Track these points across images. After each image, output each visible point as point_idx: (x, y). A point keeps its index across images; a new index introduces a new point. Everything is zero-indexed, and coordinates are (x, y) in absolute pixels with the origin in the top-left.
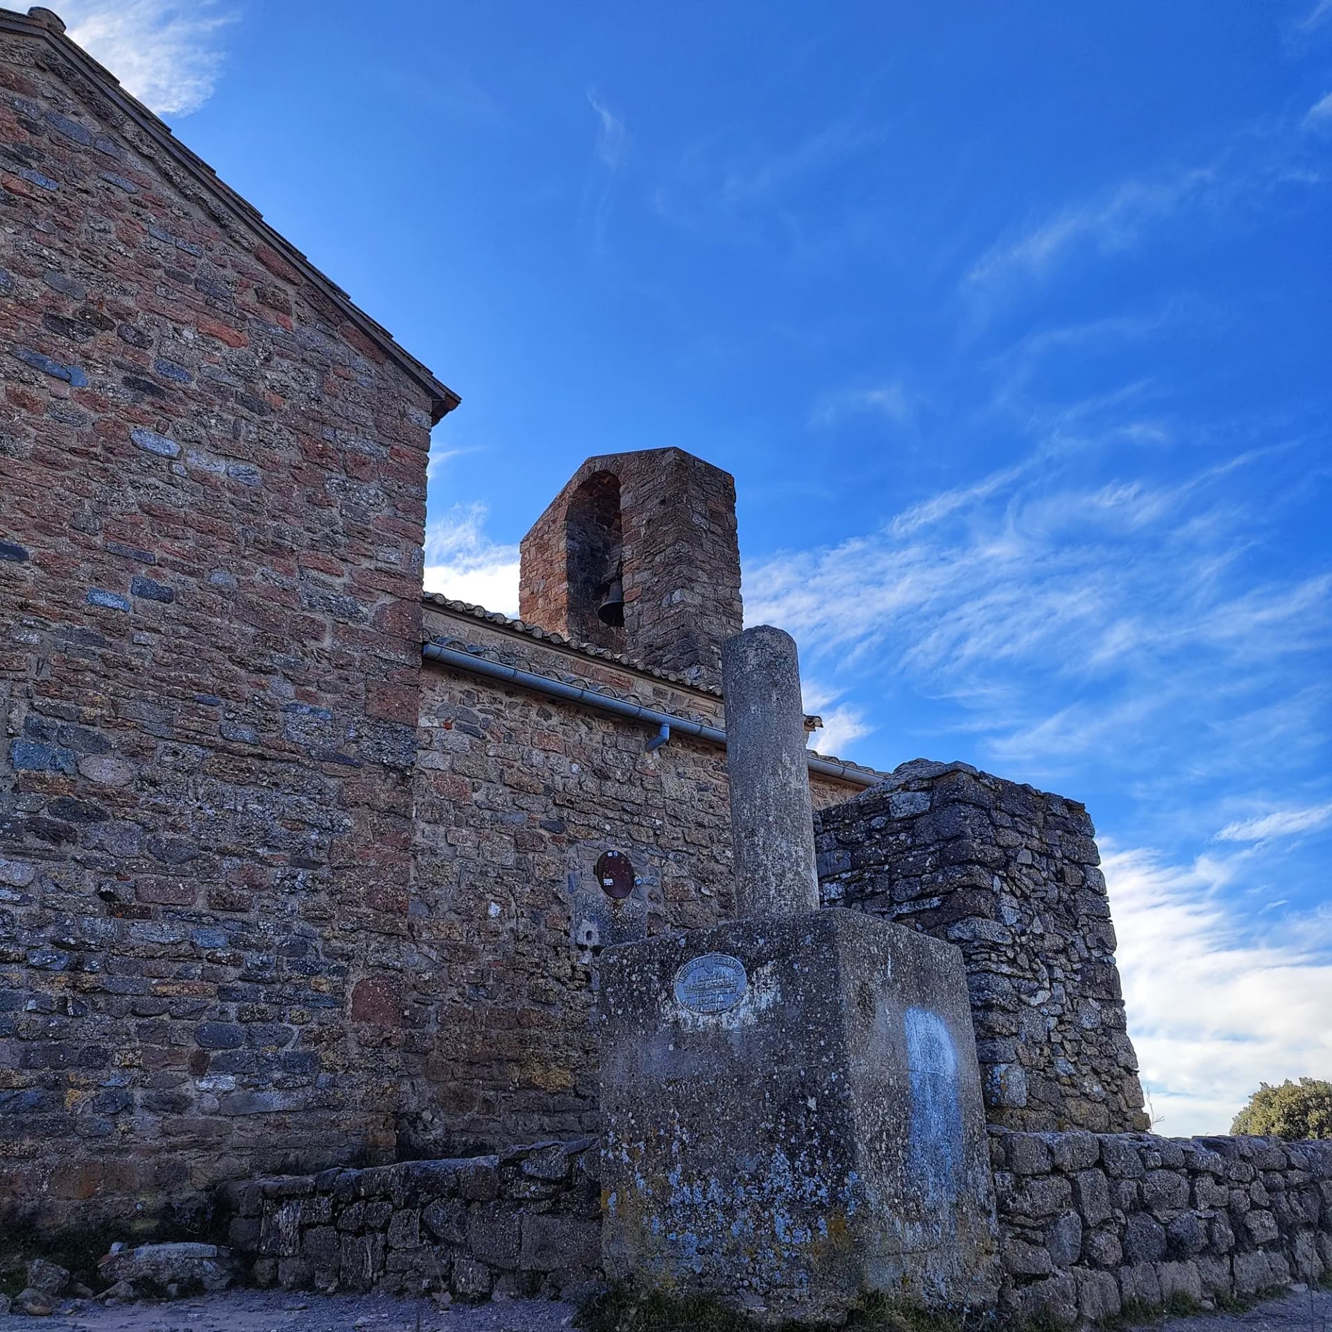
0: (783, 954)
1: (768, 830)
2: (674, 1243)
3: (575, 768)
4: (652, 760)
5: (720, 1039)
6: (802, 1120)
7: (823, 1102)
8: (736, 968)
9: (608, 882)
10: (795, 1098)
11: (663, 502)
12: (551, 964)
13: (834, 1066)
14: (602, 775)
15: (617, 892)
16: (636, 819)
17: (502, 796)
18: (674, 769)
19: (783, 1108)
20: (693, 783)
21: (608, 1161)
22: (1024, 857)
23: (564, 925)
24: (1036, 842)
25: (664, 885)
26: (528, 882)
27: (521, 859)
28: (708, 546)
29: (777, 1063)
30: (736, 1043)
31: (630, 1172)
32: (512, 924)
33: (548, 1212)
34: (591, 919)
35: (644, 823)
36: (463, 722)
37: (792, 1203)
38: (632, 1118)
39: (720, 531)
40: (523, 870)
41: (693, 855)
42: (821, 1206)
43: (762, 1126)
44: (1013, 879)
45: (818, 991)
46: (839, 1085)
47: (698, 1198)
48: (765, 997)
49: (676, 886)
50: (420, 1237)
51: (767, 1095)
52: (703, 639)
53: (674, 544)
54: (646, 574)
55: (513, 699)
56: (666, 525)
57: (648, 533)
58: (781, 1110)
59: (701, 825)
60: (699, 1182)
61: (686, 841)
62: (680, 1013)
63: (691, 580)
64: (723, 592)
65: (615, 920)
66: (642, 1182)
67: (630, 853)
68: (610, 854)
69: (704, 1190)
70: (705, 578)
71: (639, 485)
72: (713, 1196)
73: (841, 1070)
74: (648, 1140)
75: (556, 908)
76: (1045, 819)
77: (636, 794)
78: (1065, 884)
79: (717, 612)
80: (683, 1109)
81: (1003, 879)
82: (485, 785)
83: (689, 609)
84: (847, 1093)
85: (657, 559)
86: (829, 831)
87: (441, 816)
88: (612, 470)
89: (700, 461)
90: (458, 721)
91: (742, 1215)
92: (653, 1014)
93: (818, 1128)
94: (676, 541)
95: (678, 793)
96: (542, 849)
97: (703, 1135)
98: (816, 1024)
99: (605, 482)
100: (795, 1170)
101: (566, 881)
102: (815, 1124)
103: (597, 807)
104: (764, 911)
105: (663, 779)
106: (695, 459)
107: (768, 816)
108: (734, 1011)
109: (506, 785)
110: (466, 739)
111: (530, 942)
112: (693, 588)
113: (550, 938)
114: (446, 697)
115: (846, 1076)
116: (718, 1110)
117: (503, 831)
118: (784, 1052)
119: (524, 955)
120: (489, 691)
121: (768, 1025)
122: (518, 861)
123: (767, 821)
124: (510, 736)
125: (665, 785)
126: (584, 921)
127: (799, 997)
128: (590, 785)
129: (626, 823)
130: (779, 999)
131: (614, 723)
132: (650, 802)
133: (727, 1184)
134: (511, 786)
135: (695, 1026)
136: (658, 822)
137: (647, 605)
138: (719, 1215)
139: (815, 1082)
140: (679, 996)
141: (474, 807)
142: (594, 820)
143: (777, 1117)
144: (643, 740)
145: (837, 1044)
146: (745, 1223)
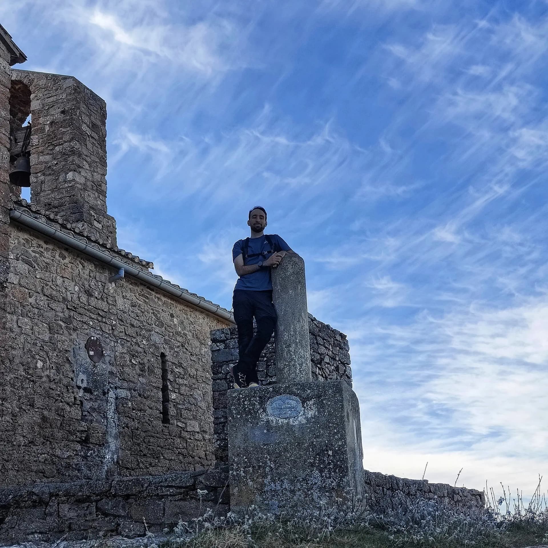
0: (319, 397)
1: (296, 345)
2: (267, 505)
3: (77, 288)
4: (112, 287)
5: (289, 428)
6: (325, 459)
7: (335, 452)
8: (297, 401)
9: (92, 353)
10: (323, 451)
11: (63, 112)
12: (65, 395)
13: (340, 439)
14: (89, 294)
15: (96, 359)
16: (104, 320)
17: (43, 301)
18: (121, 293)
19: (318, 454)
20: (130, 302)
21: (234, 476)
22: (327, 359)
23: (71, 375)
24: (331, 352)
25: (115, 357)
26: (55, 350)
27: (52, 337)
28: (89, 146)
29: (315, 438)
30: (297, 430)
31: (245, 479)
32: (47, 373)
33: (181, 500)
34: (84, 373)
35: (108, 323)
36: (25, 257)
37: (320, 488)
38: (246, 459)
39: (96, 137)
40: (53, 344)
41: (129, 341)
42: (333, 489)
43: (308, 461)
44: (323, 369)
45: (334, 411)
46: (343, 446)
47: (279, 487)
48: (310, 413)
49: (121, 357)
50: (96, 515)
51: (311, 450)
52: (86, 206)
53: (70, 142)
54: (48, 158)
55: (48, 246)
56: (65, 127)
57: (51, 130)
58: (317, 455)
59: (133, 325)
60: (279, 482)
61: (126, 334)
62: (270, 418)
63: (79, 167)
64: (97, 177)
65: (94, 374)
66: (251, 483)
67: (101, 338)
68: (92, 338)
69: (281, 485)
70: (87, 166)
71: (46, 97)
72: (285, 487)
73: (343, 441)
74: (253, 467)
75: (67, 365)
76: (334, 342)
77: (103, 305)
78: (339, 372)
79: (92, 189)
80: (272, 455)
81: (319, 369)
82: (35, 294)
83: (78, 185)
84: (346, 449)
85: (57, 148)
86: (234, 338)
87: (15, 310)
88: (25, 81)
89: (88, 89)
90: (22, 256)
91: (298, 493)
92: (256, 418)
93: (333, 462)
94: (72, 140)
95: (123, 307)
96: (61, 333)
97: (281, 465)
98: (333, 423)
99: (17, 87)
100: (322, 477)
101: (72, 351)
102: (331, 460)
103: (86, 311)
104: (294, 379)
105: (117, 299)
106: (85, 87)
107: (296, 339)
108: (296, 418)
109: (45, 295)
110: (26, 267)
111: (55, 383)
112: (80, 172)
113: (65, 381)
114: (16, 241)
115: (345, 443)
116: (288, 455)
117: (43, 321)
118: (318, 434)
119: (53, 390)
120: (37, 240)
121: (312, 424)
122: (50, 338)
123: (296, 341)
124: (47, 268)
125: (117, 302)
126: (80, 373)
127: (325, 414)
128: (84, 299)
129: (99, 322)
130: (316, 414)
131: (95, 265)
132: (111, 311)
133: (292, 482)
134: (48, 297)
135: (277, 423)
136: (114, 323)
137: (49, 178)
138: (288, 494)
139: (332, 445)
140: (269, 410)
141: (30, 307)
142: (85, 319)
143: (315, 458)
144: (108, 276)
145: (342, 431)
146: (300, 496)
